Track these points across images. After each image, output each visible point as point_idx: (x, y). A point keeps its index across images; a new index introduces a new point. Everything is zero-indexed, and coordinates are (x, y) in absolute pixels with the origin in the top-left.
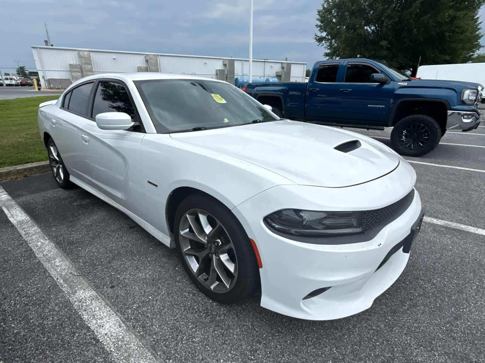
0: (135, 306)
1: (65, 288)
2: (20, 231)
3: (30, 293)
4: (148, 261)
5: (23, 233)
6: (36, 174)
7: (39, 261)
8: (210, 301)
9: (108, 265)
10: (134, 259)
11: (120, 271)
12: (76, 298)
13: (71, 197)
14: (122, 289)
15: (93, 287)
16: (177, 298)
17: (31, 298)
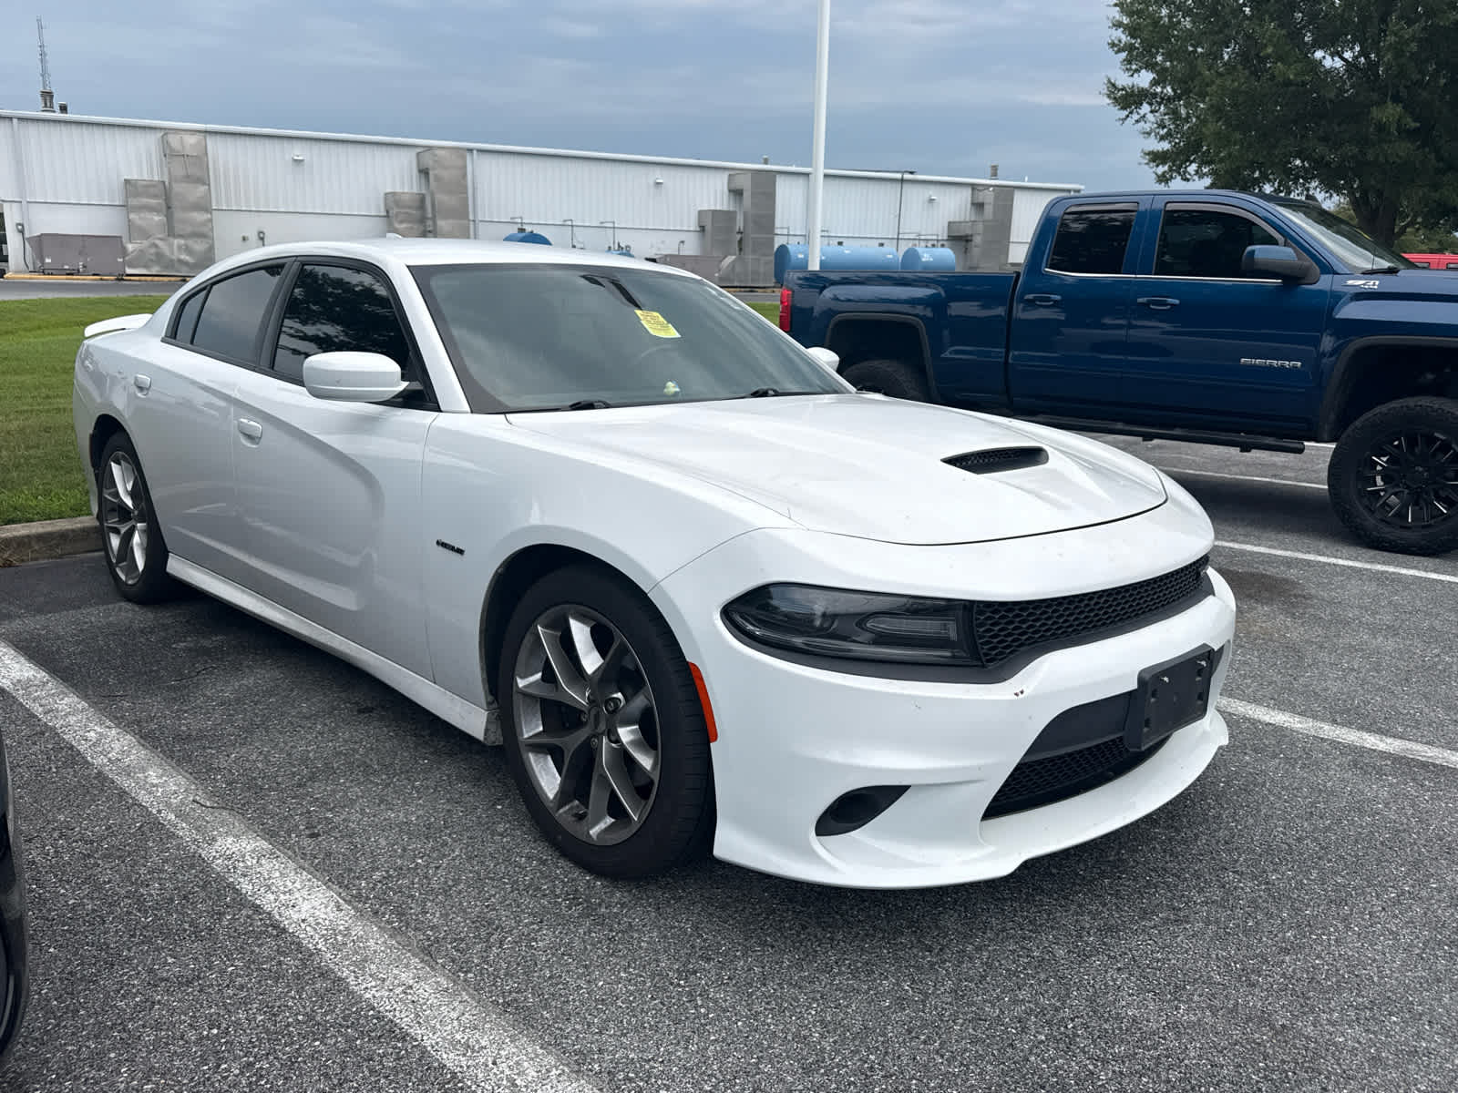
0: (377, 875)
1: (184, 831)
2: (29, 704)
3: (90, 834)
4: (413, 787)
5: (38, 710)
6: (36, 559)
7: (100, 773)
8: (588, 878)
9: (298, 790)
10: (372, 782)
11: (332, 805)
12: (217, 852)
13: (165, 627)
14: (340, 841)
15: (259, 833)
16: (495, 866)
17: (95, 844)
